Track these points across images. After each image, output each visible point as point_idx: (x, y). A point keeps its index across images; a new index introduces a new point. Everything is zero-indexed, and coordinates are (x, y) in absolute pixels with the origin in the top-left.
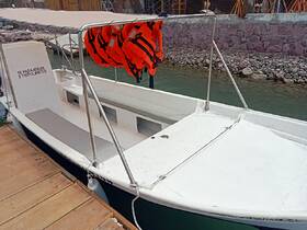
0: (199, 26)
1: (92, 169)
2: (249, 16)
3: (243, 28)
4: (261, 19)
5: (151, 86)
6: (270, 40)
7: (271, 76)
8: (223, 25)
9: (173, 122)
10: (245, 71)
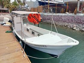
0: (64, 16)
1: (21, 39)
2: (77, 14)
3: (76, 17)
4: (80, 15)
5: (38, 27)
6: (83, 20)
7: (81, 30)
8: (70, 16)
9: (42, 35)
10: (74, 28)
